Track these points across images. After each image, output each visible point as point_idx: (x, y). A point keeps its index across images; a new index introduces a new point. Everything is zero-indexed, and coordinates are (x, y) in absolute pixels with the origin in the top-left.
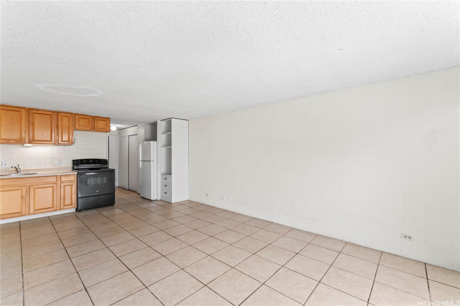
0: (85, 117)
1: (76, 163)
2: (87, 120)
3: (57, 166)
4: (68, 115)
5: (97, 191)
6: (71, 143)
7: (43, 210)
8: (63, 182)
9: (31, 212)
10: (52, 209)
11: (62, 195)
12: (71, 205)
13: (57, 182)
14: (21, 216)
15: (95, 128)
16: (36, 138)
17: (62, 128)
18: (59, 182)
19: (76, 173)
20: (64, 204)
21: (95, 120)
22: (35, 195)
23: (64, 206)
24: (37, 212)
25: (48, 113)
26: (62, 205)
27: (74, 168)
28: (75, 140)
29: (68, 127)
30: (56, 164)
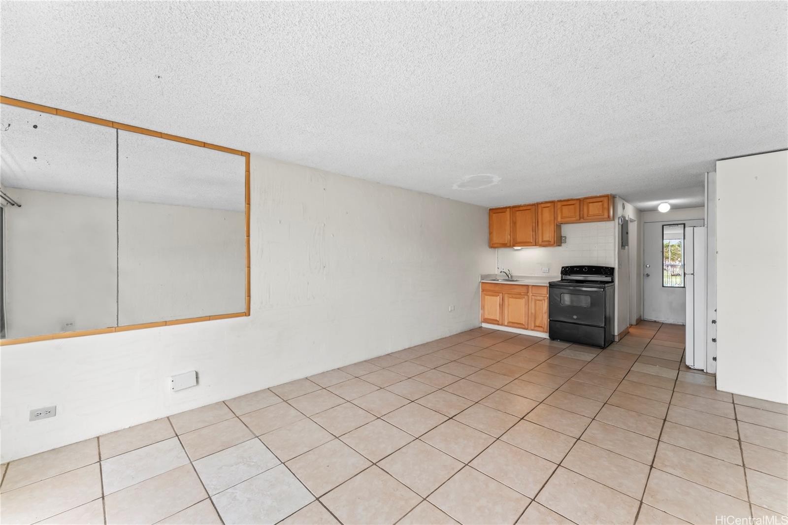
0: (567, 203)
1: (567, 271)
2: (572, 207)
3: (547, 274)
4: (549, 205)
5: (575, 317)
6: (552, 243)
7: (516, 325)
8: (534, 295)
9: (506, 324)
10: (523, 327)
11: (533, 311)
12: (542, 327)
13: (529, 294)
14: (498, 324)
15: (585, 216)
16: (519, 240)
17: (542, 224)
18: (530, 294)
19: (548, 285)
20: (535, 323)
21: (584, 204)
22: (509, 305)
23: (535, 326)
24: (511, 324)
25: (529, 208)
26: (533, 325)
27: (562, 278)
28: (567, 238)
29: (549, 221)
30: (545, 272)
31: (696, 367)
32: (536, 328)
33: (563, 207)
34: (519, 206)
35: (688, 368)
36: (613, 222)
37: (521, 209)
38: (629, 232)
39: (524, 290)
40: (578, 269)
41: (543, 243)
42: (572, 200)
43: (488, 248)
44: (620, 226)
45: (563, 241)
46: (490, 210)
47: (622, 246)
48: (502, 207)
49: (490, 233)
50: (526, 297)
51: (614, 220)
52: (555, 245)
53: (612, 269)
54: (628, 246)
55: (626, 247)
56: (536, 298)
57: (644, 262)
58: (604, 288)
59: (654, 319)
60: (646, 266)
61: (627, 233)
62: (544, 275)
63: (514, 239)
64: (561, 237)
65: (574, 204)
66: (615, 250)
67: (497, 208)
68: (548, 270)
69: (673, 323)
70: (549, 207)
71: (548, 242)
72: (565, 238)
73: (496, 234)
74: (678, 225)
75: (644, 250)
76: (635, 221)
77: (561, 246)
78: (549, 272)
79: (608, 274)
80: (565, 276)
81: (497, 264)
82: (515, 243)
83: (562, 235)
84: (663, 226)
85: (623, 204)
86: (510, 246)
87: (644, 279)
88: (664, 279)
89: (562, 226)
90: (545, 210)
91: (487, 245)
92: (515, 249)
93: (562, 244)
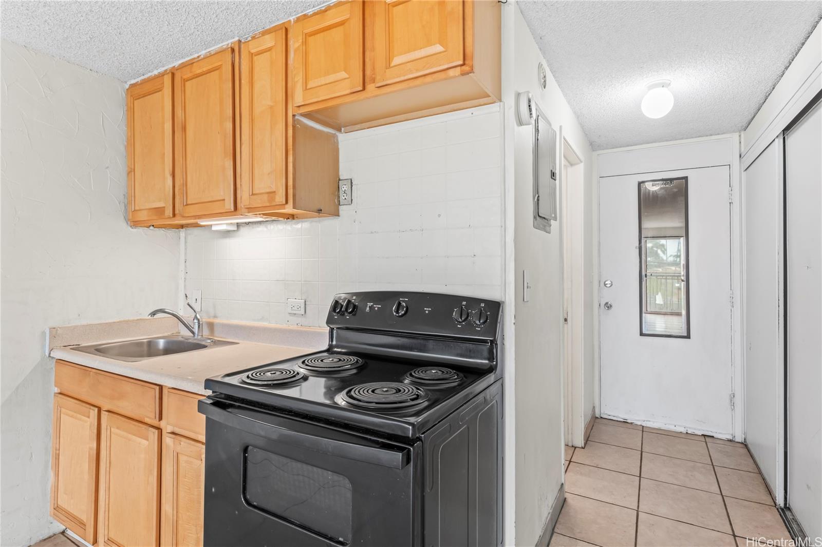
3: (299, 320)
4: (269, 41)
6: (280, 197)
8: (176, 430)
13: (161, 427)
15: (381, 66)
18: (165, 425)
22: (110, 463)
25: (216, 62)
27: (332, 341)
28: (354, 183)
29: (271, 107)
30: (294, 312)
33: (312, 40)
34: (193, 62)
36: (495, 107)
37: (198, 69)
40: (377, 307)
41: (257, 202)
43: (124, 224)
45: (342, 198)
46: (129, 89)
47: (538, 217)
49: (130, 172)
50: (152, 437)
53: (493, 309)
55: (553, 222)
56: (179, 448)
57: (600, 276)
59: (621, 415)
60: (605, 285)
61: (553, 175)
62: (292, 324)
63: (181, 191)
64: (339, 180)
66: (503, 227)
67: (145, 79)
68: (303, 306)
69: (664, 427)
70: (269, 49)
71: (266, 195)
72: (352, 186)
73: (142, 174)
74: (671, 180)
75: (599, 243)
76: (581, 162)
77: (339, 216)
78: (305, 312)
79: (478, 333)
80: (339, 331)
81: (183, 281)
82: (185, 204)
83: (340, 173)
84: (640, 184)
85: (540, 66)
86: (174, 215)
87: (599, 315)
88: (644, 315)
89: (334, 136)
90: (261, 62)
91: (123, 217)
92: (214, 228)
93: (341, 208)
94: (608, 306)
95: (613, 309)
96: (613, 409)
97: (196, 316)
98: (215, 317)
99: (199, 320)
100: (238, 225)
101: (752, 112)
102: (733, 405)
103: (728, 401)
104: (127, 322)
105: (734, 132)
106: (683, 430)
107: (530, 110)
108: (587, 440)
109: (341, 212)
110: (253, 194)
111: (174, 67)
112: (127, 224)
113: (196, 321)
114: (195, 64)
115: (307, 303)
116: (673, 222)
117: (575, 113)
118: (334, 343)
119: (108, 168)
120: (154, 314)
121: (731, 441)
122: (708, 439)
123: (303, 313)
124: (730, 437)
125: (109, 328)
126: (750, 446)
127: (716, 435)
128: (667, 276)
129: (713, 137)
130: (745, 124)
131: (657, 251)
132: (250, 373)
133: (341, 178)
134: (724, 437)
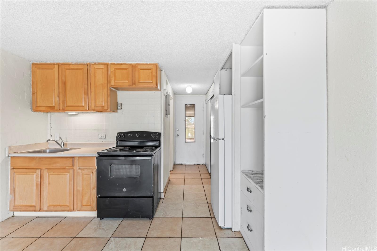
0: (120, 66)
1: (122, 137)
2: (125, 71)
3: (104, 140)
4: (102, 66)
5: (125, 190)
6: (106, 108)
7: (58, 208)
8: (81, 168)
9: (45, 209)
10: (68, 209)
11: (79, 188)
12: (90, 205)
13: (74, 168)
14: (35, 211)
15: (137, 81)
16: (69, 103)
17: (95, 86)
18: (76, 167)
19: (97, 155)
20: (82, 202)
21: (135, 70)
22: (49, 184)
23: (82, 206)
24: (52, 208)
25: (80, 67)
26: (79, 205)
27: (117, 144)
28: (122, 104)
29: (103, 84)
30: (101, 138)
31: (226, 227)
32: (83, 208)
33: (117, 70)
34: (69, 64)
35: (221, 228)
36: (160, 92)
37: (72, 67)
38: (170, 104)
39: (69, 163)
40: (131, 135)
41: (97, 108)
42: (125, 64)
44: (165, 96)
45: (118, 108)
46: (34, 64)
47: (166, 114)
48: (49, 62)
49: (34, 93)
50: (71, 171)
51: (160, 90)
52: (109, 110)
53: (160, 134)
54: (169, 115)
55: (168, 115)
56: (83, 172)
57: (176, 128)
58: (152, 155)
59: (181, 163)
60: (177, 130)
61: (169, 105)
62: (101, 141)
63: (63, 102)
64: (118, 103)
65: (126, 69)
66: (161, 117)
67: (42, 63)
68: (105, 136)
69: (190, 164)
70: (102, 69)
71: (101, 107)
72: (121, 105)
73: (42, 95)
74: (192, 104)
75: (176, 119)
76: (173, 99)
77: (117, 112)
78: (106, 138)
79: (157, 139)
80: (120, 142)
81: (50, 130)
82: (65, 106)
83: (118, 101)
84: (185, 105)
85: (167, 81)
86: (59, 109)
87: (176, 138)
88: (186, 140)
89: (116, 91)
90: (99, 72)
91: (30, 109)
92: (69, 113)
93: (118, 110)
94: (178, 135)
95: (179, 136)
96: (179, 162)
97: (62, 141)
98: (66, 141)
99: (63, 142)
100: (78, 113)
101: (207, 92)
102: (203, 156)
103: (202, 155)
104: (32, 144)
105: (204, 95)
106: (194, 164)
107: (166, 93)
108: (173, 169)
109: (118, 111)
110: (95, 106)
111: (59, 63)
112: (32, 111)
113: (62, 143)
114: (71, 65)
115: (106, 135)
116: (192, 112)
117: (172, 88)
118: (118, 145)
119: (25, 91)
120: (48, 141)
121: (203, 165)
122: (199, 165)
123: (105, 138)
124: (203, 164)
125: (27, 146)
126: (206, 165)
127: (200, 164)
128: (191, 128)
129: (200, 95)
130: (206, 94)
131: (189, 120)
132: (107, 150)
133: (118, 102)
134: (201, 164)
